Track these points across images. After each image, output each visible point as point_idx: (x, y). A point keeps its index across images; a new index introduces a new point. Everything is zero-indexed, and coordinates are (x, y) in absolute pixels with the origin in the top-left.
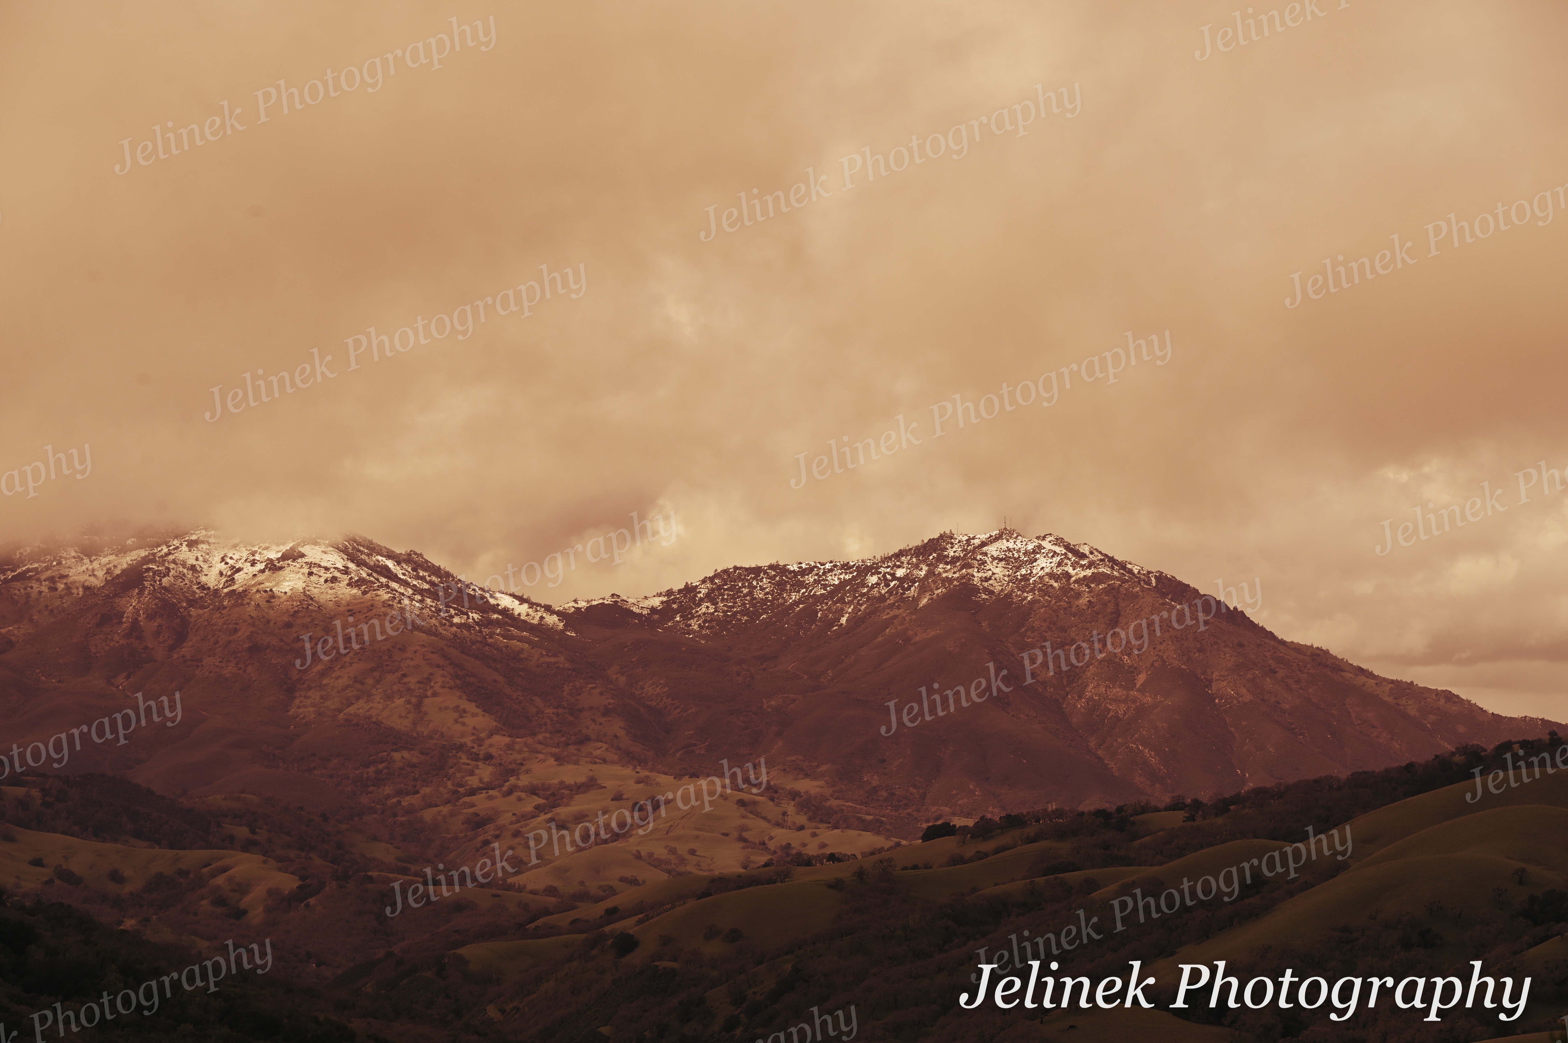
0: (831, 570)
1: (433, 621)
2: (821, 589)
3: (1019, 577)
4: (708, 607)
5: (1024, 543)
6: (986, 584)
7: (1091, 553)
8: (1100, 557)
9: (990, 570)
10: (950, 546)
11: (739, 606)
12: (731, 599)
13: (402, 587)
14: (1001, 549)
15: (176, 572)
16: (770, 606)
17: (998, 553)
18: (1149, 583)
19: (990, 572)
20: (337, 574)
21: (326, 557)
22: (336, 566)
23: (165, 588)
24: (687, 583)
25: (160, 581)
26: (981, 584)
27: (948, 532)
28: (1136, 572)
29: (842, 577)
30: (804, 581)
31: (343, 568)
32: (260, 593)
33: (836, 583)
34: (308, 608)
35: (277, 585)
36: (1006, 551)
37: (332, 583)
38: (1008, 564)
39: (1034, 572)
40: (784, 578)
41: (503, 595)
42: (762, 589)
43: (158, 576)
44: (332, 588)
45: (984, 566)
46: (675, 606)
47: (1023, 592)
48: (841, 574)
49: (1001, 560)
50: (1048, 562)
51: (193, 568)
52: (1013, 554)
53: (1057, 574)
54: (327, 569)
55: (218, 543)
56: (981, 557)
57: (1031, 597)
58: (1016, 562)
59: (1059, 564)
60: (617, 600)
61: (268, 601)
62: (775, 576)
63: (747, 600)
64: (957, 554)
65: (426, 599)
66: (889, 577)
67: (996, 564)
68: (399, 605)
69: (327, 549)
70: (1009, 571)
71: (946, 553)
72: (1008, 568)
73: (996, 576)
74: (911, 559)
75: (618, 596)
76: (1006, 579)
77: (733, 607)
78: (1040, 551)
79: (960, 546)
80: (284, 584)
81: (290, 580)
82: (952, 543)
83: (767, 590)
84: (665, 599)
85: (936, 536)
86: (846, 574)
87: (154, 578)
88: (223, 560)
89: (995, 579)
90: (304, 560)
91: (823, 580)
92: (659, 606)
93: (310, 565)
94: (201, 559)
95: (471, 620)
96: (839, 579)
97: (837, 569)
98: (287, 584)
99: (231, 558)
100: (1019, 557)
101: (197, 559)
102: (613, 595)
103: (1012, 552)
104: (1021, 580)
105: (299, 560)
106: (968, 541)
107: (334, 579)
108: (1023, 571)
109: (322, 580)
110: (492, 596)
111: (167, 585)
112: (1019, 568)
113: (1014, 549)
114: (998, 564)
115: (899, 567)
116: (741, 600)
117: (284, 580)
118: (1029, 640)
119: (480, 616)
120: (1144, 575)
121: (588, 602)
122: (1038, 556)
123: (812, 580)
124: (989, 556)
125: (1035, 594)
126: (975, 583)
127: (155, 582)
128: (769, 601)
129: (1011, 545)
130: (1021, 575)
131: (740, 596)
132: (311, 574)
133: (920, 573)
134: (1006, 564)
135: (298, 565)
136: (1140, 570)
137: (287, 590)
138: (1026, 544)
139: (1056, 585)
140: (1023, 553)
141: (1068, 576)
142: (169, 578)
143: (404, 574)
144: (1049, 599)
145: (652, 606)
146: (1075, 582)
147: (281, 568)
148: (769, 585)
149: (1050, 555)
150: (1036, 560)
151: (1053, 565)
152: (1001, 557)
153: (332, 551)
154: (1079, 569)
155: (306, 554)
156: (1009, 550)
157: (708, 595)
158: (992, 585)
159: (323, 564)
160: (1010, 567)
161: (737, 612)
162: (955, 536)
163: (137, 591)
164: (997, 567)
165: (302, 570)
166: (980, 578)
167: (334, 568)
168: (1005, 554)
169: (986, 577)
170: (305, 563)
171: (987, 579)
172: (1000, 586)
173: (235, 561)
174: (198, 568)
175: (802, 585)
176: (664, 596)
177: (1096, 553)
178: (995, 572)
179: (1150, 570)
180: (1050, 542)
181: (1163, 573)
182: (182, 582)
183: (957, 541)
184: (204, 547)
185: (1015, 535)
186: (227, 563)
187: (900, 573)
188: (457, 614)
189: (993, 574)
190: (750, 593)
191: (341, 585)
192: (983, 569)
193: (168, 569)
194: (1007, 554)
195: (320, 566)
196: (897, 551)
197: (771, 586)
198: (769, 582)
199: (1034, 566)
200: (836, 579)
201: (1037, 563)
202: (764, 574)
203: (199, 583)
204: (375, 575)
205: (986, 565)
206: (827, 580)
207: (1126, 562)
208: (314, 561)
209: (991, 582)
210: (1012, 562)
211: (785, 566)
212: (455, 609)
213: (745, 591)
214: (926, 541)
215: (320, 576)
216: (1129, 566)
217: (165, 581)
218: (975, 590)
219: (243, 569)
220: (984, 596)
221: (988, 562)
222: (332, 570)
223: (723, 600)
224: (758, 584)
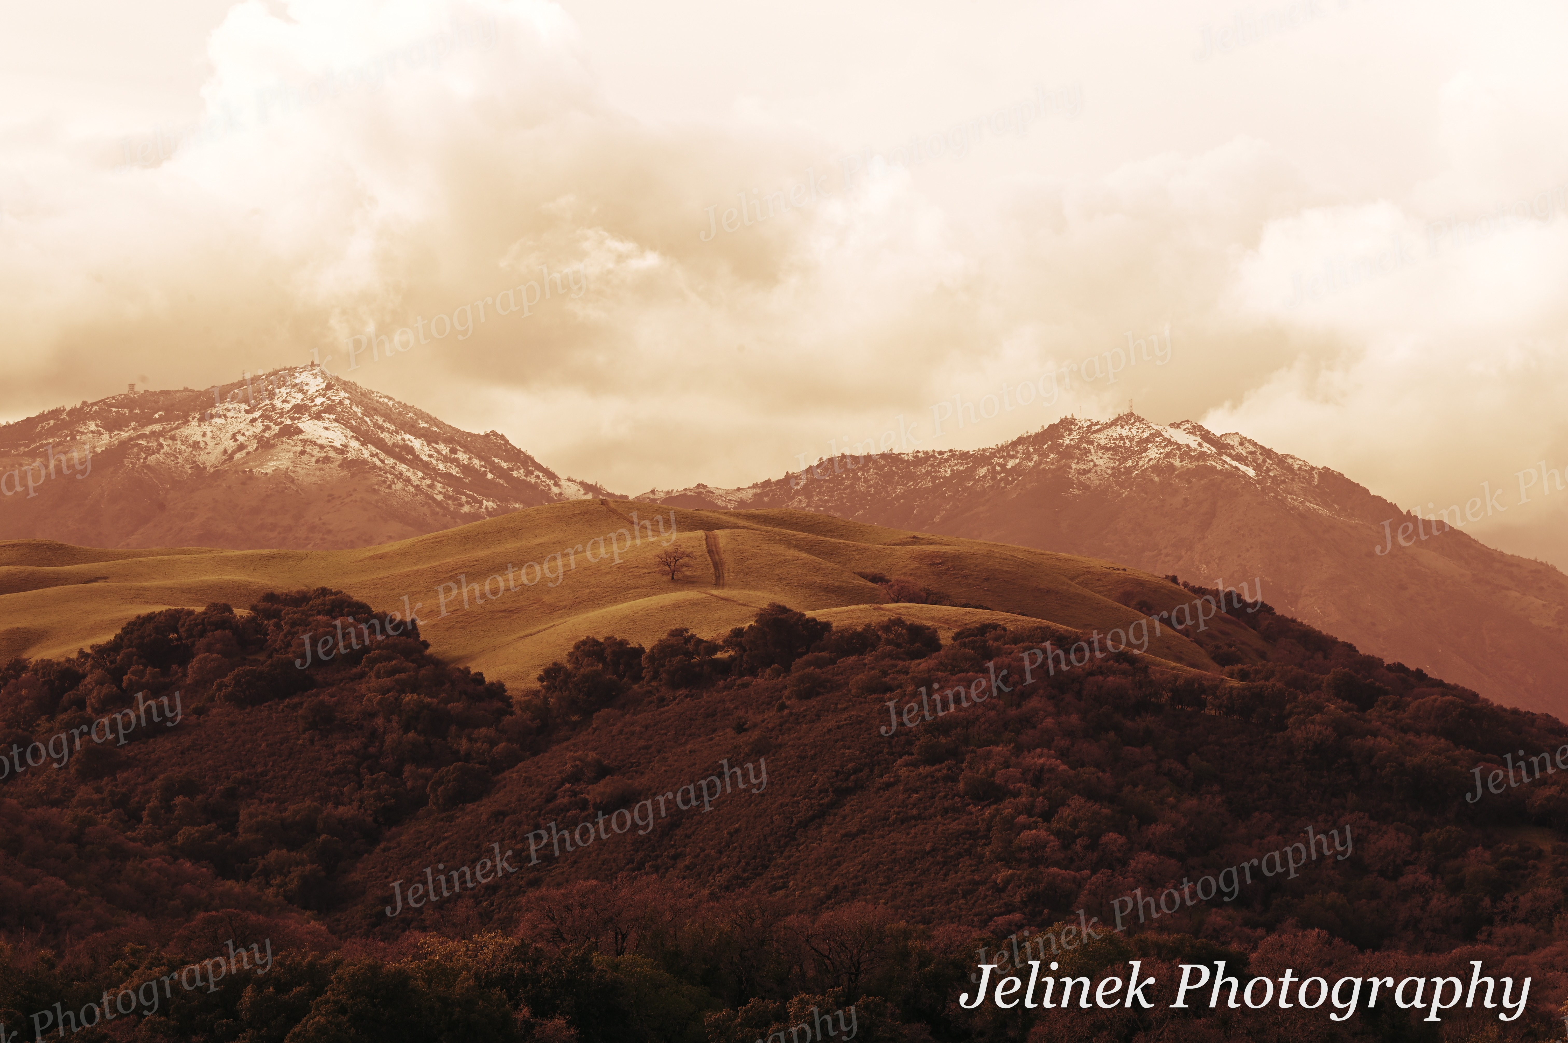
0: (947, 460)
1: (425, 509)
2: (929, 482)
3: (1123, 470)
4: (800, 501)
5: (1140, 431)
6: (1082, 478)
7: (1241, 444)
8: (1251, 448)
9: (1092, 461)
10: (1068, 432)
11: (835, 500)
12: (829, 492)
13: (411, 470)
14: (1112, 436)
15: (171, 449)
16: (870, 500)
17: (1107, 441)
18: (1309, 482)
19: (1092, 464)
20: (332, 454)
21: (326, 434)
22: (332, 444)
23: (149, 467)
24: (787, 473)
25: (146, 458)
26: (1077, 478)
27: (1069, 417)
28: (1296, 467)
29: (955, 468)
30: (915, 473)
31: (341, 447)
32: (238, 473)
33: (948, 475)
34: (283, 491)
35: (261, 465)
36: (1117, 439)
37: (324, 463)
38: (1116, 454)
39: (1141, 463)
40: (894, 468)
41: (570, 483)
42: (866, 481)
43: (145, 453)
44: (321, 469)
45: (1087, 457)
46: (766, 499)
47: (1121, 488)
48: (956, 465)
49: (1107, 449)
50: (1159, 452)
51: (196, 445)
52: (1125, 443)
53: (1161, 467)
54: (322, 447)
55: (236, 418)
56: (1086, 445)
57: (1126, 493)
58: (1126, 452)
59: (1168, 455)
60: (702, 490)
61: (243, 483)
62: (884, 466)
63: (845, 494)
64: (1073, 443)
65: (436, 483)
66: (998, 468)
67: (1100, 455)
68: (387, 491)
69: (330, 425)
70: (1115, 463)
71: (1061, 441)
72: (1115, 459)
73: (1098, 468)
74: (1028, 447)
75: (705, 487)
76: (1110, 472)
77: (827, 501)
78: (1154, 440)
79: (1079, 433)
80: (269, 464)
81: (277, 460)
82: (1071, 430)
83: (872, 482)
84: (758, 491)
85: (1057, 421)
86: (962, 464)
87: (138, 455)
88: (234, 437)
89: (1096, 472)
90: (300, 437)
91: (936, 471)
92: (750, 499)
93: (305, 442)
94: (209, 434)
95: (483, 510)
96: (952, 470)
97: (954, 460)
98: (273, 463)
99: (243, 435)
100: (1131, 446)
101: (204, 435)
102: (699, 485)
103: (1124, 440)
104: (1123, 474)
105: (296, 437)
106: (1089, 427)
107: (327, 459)
108: (1129, 463)
109: (314, 460)
110: (556, 484)
111: (153, 464)
112: (1126, 459)
113: (1127, 436)
114: (1103, 454)
115: (1013, 457)
116: (840, 494)
117: (272, 460)
118: (1107, 544)
119: (497, 505)
120: (1306, 471)
121: (668, 492)
122: (1150, 445)
123: (924, 471)
124: (1096, 444)
125: (1132, 489)
126: (1070, 476)
127: (139, 459)
128: (870, 495)
129: (1124, 432)
130: (1125, 468)
131: (840, 489)
132: (303, 452)
133: (1029, 464)
134: (1114, 455)
135: (292, 443)
136: (1302, 465)
137: (270, 471)
138: (1143, 431)
139: (1156, 479)
140: (1137, 442)
141: (1172, 467)
142: (158, 456)
143: (431, 456)
144: (1145, 496)
145: (742, 500)
146: (1177, 476)
147: (273, 446)
148: (875, 476)
149: (1163, 444)
150: (1146, 450)
151: (1162, 455)
152: (1108, 446)
153: (335, 427)
154: (1186, 461)
155: (304, 430)
156: (1121, 438)
157: (805, 487)
158: (1090, 479)
159: (319, 442)
160: (1118, 458)
161: (831, 507)
162: (1077, 422)
163: (111, 469)
164: (1101, 458)
165: (295, 448)
166: (1078, 470)
167: (332, 447)
168: (1115, 443)
169: (1084, 469)
170: (301, 440)
171: (1085, 472)
172: (1100, 480)
173: (246, 439)
174: (202, 445)
175: (911, 476)
176: (759, 487)
177: (1247, 444)
178: (1097, 463)
179: (1314, 466)
180: (1185, 430)
181: (1329, 469)
182: (173, 461)
183: (1077, 427)
184: (221, 421)
185: (1133, 421)
186: (236, 440)
187: (1011, 464)
188: (468, 503)
189: (1095, 465)
190: (852, 486)
191: (332, 466)
192: (1084, 460)
193: (161, 446)
194: (1117, 442)
195: (315, 444)
196: (1015, 439)
197: (876, 478)
198: (876, 473)
199: (1142, 457)
200: (949, 471)
201: (1147, 453)
202: (873, 464)
203: (195, 462)
204: (382, 455)
205: (1089, 455)
206: (939, 472)
207: (1288, 455)
208: (310, 437)
209: (1089, 475)
210: (1121, 452)
211: (900, 454)
212: (467, 496)
213: (848, 482)
214: (1046, 427)
215: (313, 456)
216: (1290, 461)
217: (152, 459)
218: (1070, 483)
219: (247, 446)
220: (1076, 492)
221: (1093, 451)
222: (328, 448)
223: (819, 493)
224: (863, 475)
